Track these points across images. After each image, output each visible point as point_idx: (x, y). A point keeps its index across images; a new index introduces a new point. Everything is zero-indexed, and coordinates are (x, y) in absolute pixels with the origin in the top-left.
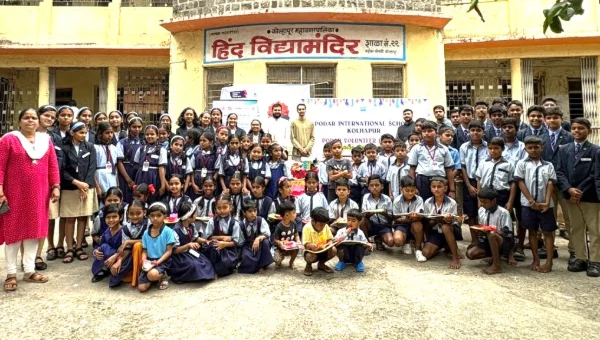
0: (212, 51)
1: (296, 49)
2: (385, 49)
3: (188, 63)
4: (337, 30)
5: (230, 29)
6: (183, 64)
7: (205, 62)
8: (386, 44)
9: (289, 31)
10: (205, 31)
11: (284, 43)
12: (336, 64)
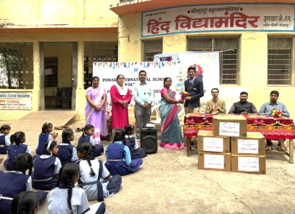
0: (147, 27)
1: (209, 25)
2: (279, 23)
3: (130, 37)
4: (241, 9)
5: (160, 11)
6: (127, 38)
7: (142, 37)
8: (281, 19)
9: (204, 11)
10: (142, 13)
11: (200, 20)
12: (240, 36)
